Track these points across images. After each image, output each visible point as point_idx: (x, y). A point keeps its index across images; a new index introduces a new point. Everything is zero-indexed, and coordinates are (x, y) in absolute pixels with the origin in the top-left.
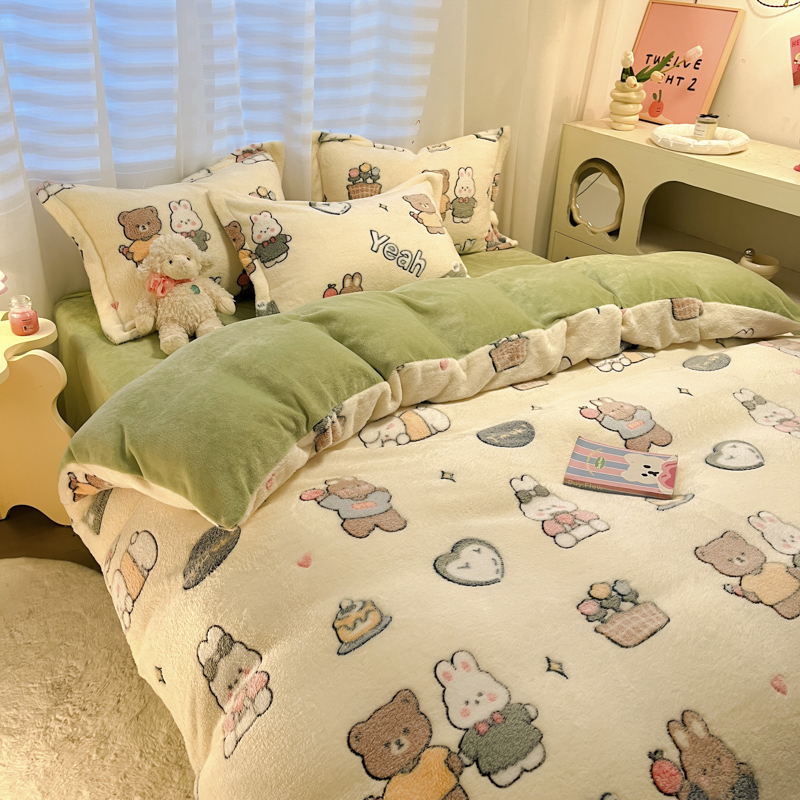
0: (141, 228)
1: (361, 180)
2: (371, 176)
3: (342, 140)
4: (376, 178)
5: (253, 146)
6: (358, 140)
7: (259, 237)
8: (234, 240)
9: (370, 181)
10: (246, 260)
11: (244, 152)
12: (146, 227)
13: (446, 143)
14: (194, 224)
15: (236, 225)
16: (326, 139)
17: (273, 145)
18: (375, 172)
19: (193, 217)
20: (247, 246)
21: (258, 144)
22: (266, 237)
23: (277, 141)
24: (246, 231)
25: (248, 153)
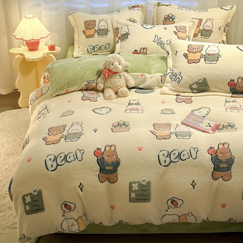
0: (89, 26)
11: (132, 7)
12: (91, 26)
17: (142, 5)
25: (133, 7)
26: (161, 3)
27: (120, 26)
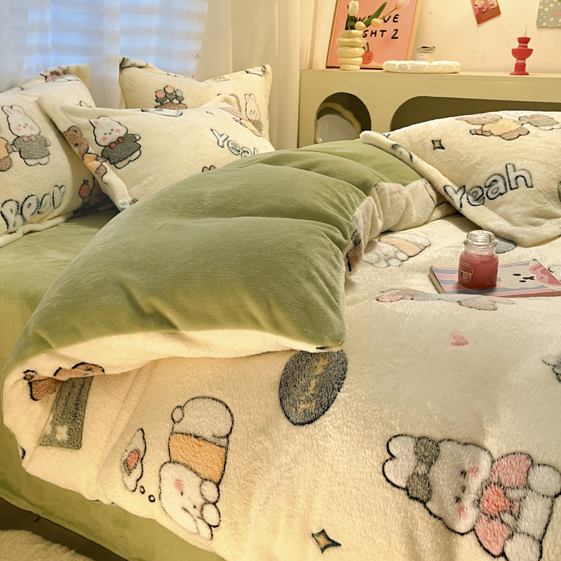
1: (168, 101)
2: (177, 97)
3: (141, 67)
4: (181, 100)
5: (60, 67)
6: (152, 68)
7: (104, 139)
8: (76, 145)
9: (176, 101)
10: (93, 164)
13: (224, 76)
14: (32, 128)
15: (74, 130)
16: (128, 64)
18: (179, 94)
19: (30, 122)
20: (91, 150)
21: (64, 66)
22: (113, 137)
23: (83, 65)
24: (88, 135)
26: (128, 60)
27: (83, 121)
